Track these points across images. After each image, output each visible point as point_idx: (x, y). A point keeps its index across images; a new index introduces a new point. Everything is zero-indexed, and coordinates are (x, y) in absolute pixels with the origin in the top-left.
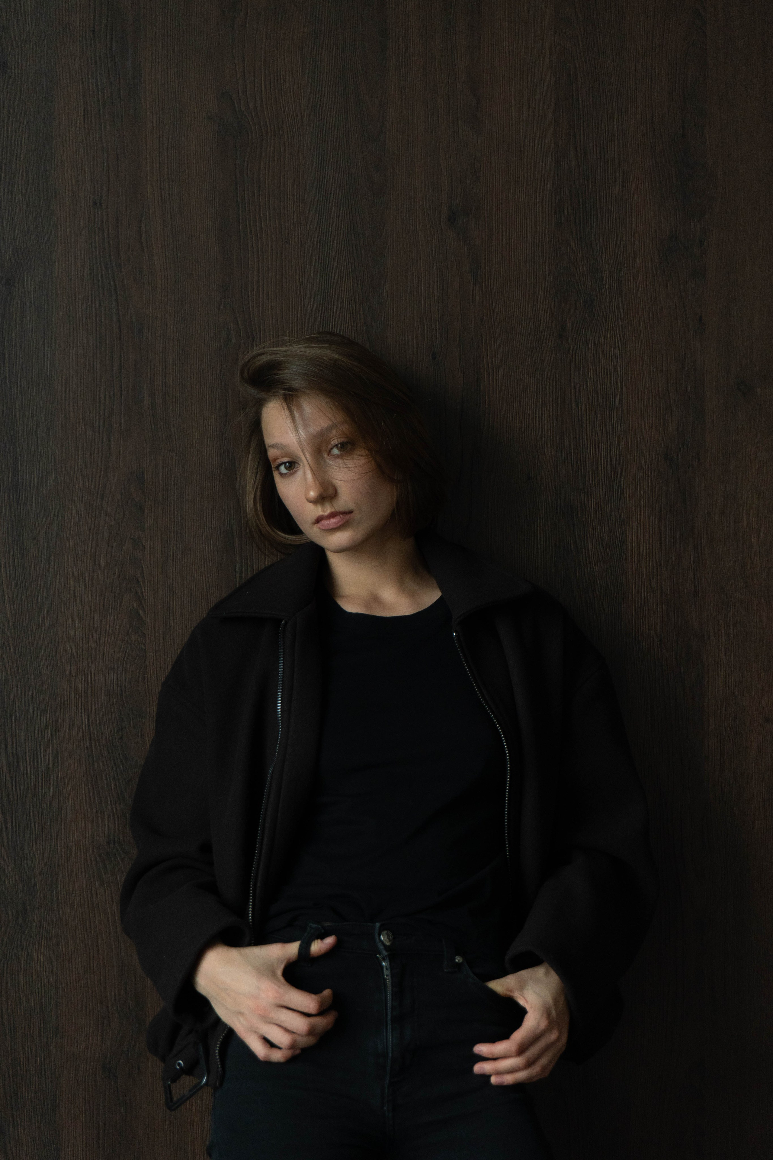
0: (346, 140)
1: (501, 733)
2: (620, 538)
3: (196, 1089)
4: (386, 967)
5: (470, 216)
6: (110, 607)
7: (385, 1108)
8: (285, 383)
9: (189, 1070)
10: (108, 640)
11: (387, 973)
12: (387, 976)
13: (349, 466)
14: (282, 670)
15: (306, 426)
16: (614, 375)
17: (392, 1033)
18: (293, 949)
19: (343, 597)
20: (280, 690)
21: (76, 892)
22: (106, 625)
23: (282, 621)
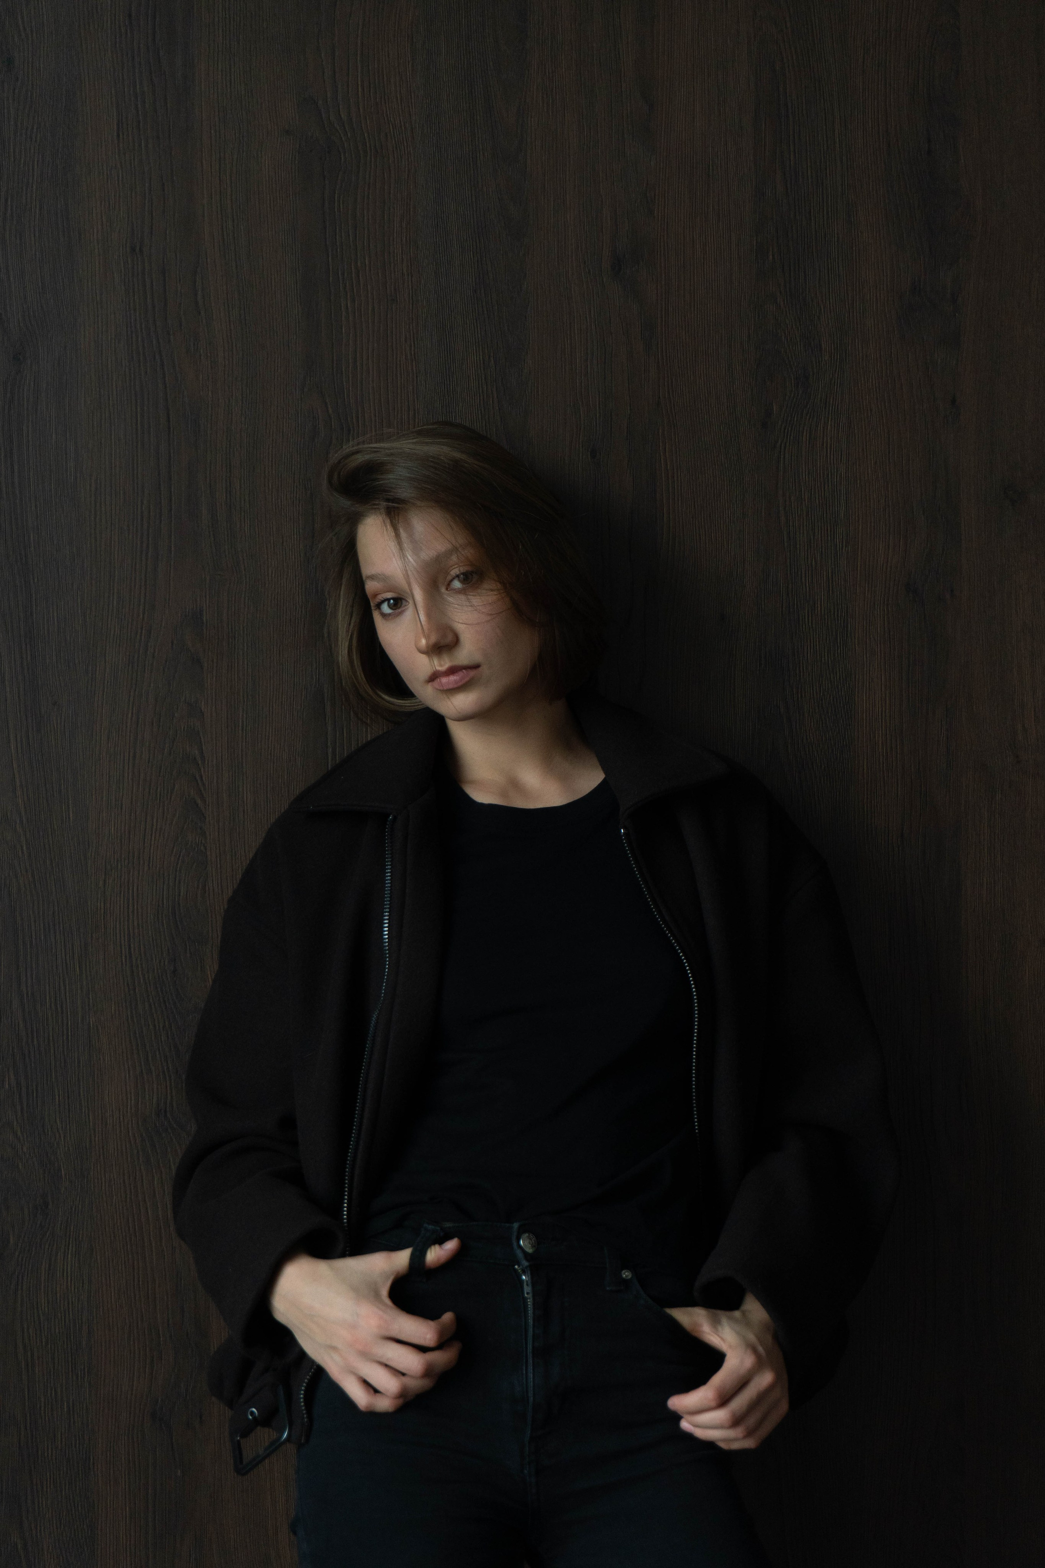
0: (473, 161)
1: (686, 964)
2: (846, 698)
3: (275, 1446)
4: (527, 1281)
5: (641, 262)
6: (158, 796)
7: (526, 1472)
8: (388, 492)
9: (267, 1420)
10: (155, 840)
11: (527, 1289)
12: (528, 1293)
13: (476, 604)
14: (390, 881)
15: (416, 550)
16: (837, 477)
17: (533, 1370)
18: (402, 1258)
19: (472, 782)
20: (387, 910)
21: (114, 1180)
22: (153, 820)
23: (390, 816)
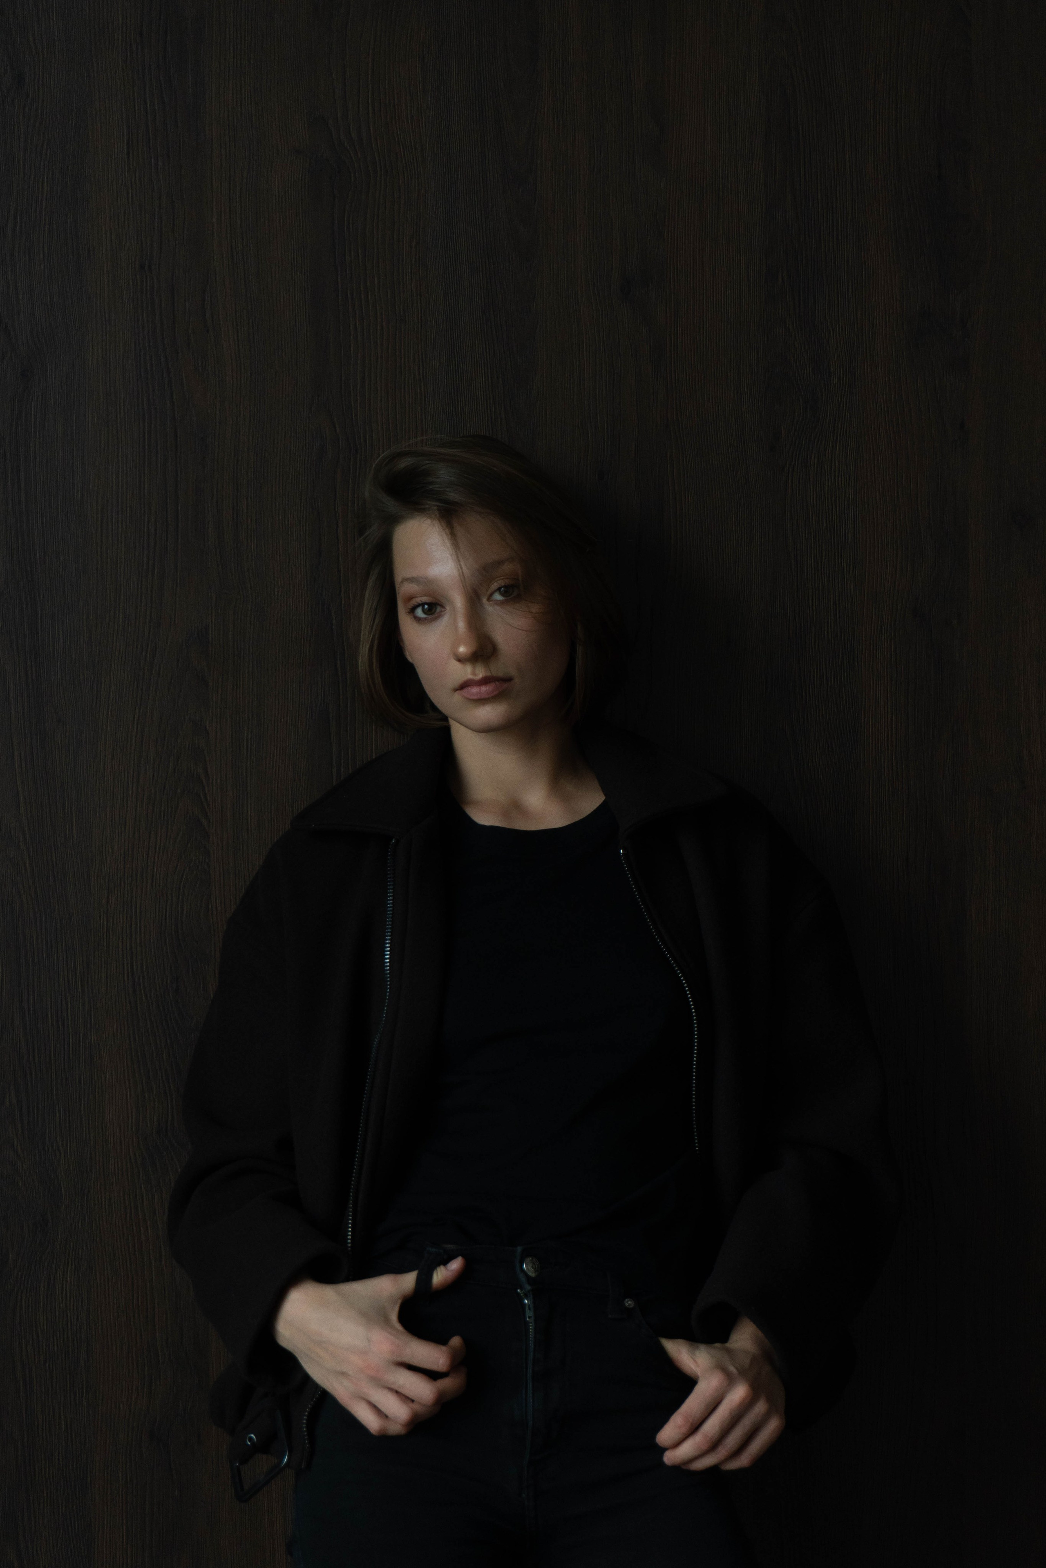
0: (483, 182)
1: (686, 985)
2: (852, 722)
3: (274, 1473)
4: (529, 1305)
5: (651, 285)
6: (162, 814)
7: (524, 1495)
8: (440, 495)
9: (264, 1446)
10: (158, 858)
11: (529, 1313)
12: (529, 1317)
14: (392, 905)
16: (845, 501)
17: (533, 1395)
18: (408, 1281)
19: (474, 802)
20: (389, 934)
21: (114, 1199)
22: (157, 838)
23: (392, 840)
